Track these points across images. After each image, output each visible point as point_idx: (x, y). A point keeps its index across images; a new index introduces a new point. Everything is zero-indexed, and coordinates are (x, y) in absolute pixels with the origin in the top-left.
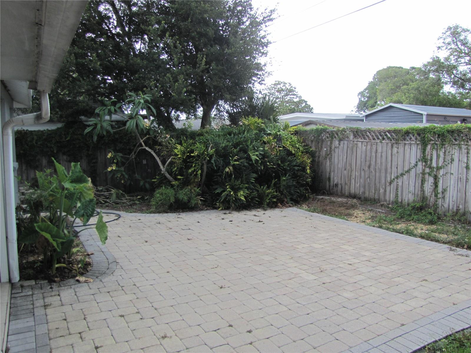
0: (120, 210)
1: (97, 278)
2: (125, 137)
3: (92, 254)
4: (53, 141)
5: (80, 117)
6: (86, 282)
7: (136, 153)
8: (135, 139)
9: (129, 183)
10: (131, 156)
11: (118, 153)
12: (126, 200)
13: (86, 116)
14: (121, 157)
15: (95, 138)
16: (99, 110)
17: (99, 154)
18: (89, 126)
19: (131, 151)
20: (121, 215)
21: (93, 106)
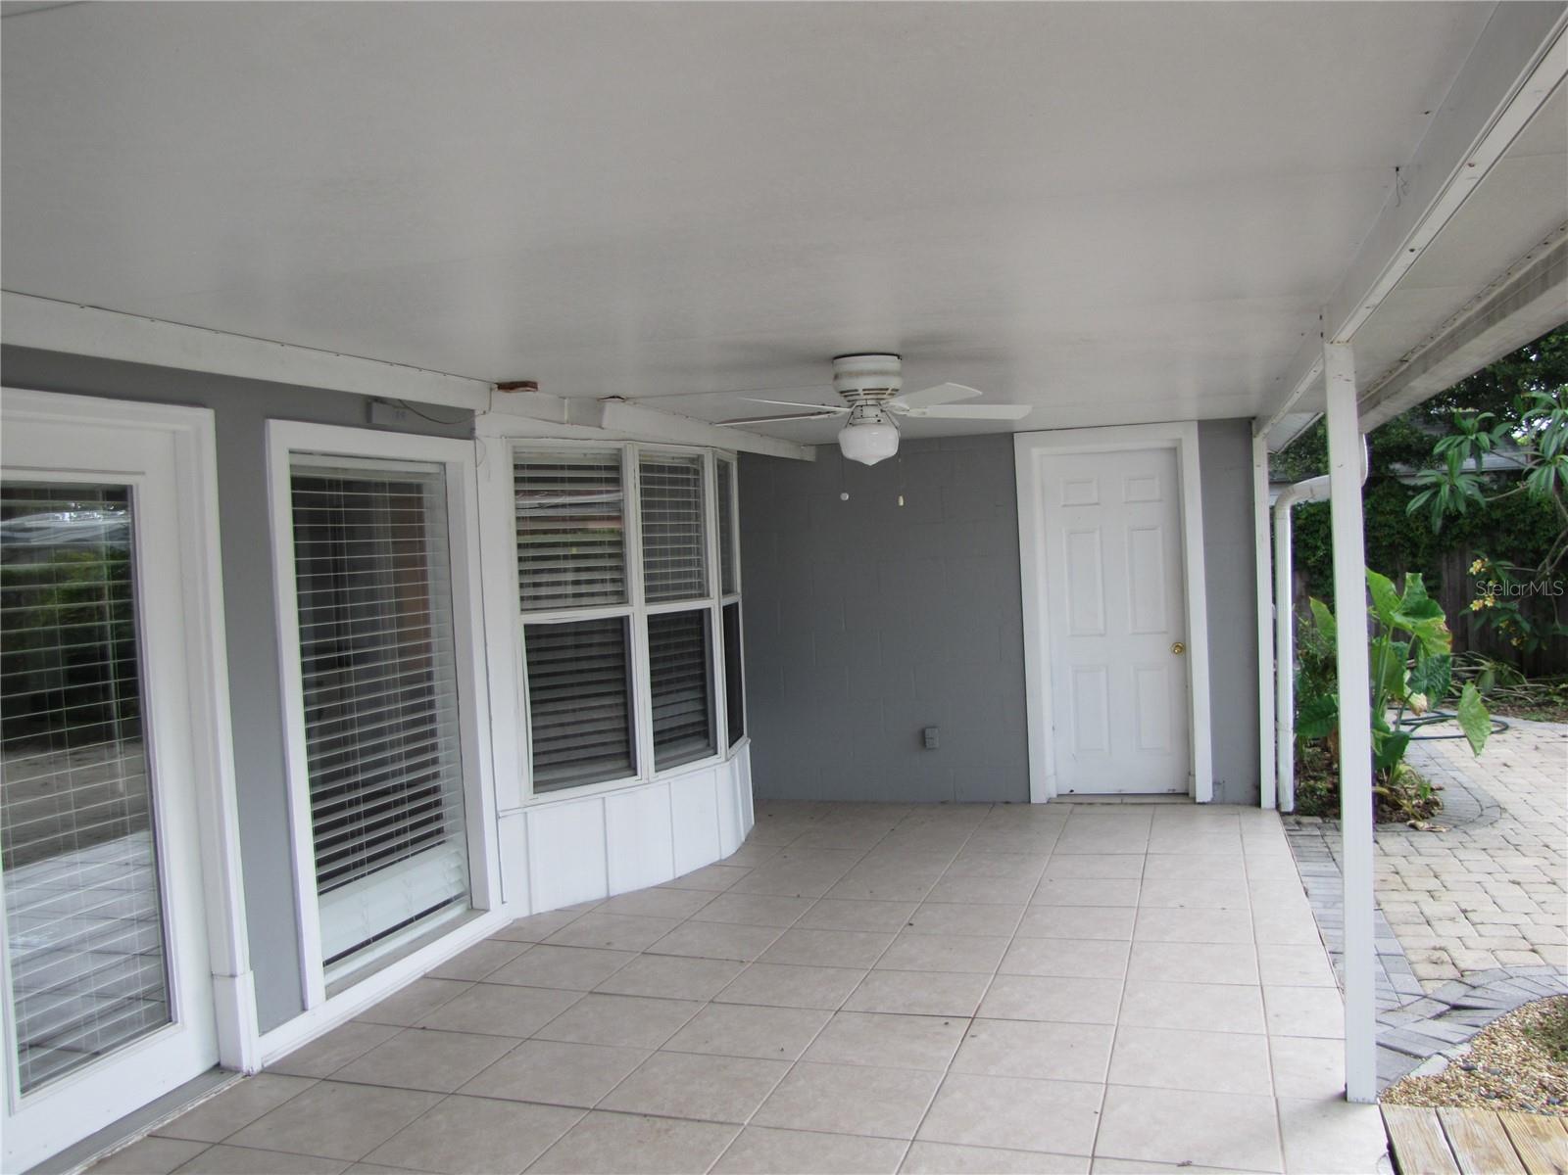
0: (1506, 715)
1: (1455, 827)
2: (1521, 516)
3: (1440, 789)
4: (1321, 532)
5: (1391, 467)
6: (1430, 830)
7: (1556, 562)
8: (1555, 519)
9: (1533, 646)
10: (1539, 569)
11: (1499, 560)
12: (1523, 688)
13: (1405, 462)
14: (1511, 572)
15: (1437, 524)
16: (1445, 446)
17: (1445, 564)
18: (1418, 490)
19: (1538, 557)
20: (1510, 725)
21: (1426, 432)
